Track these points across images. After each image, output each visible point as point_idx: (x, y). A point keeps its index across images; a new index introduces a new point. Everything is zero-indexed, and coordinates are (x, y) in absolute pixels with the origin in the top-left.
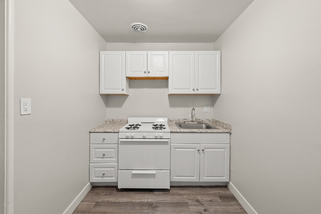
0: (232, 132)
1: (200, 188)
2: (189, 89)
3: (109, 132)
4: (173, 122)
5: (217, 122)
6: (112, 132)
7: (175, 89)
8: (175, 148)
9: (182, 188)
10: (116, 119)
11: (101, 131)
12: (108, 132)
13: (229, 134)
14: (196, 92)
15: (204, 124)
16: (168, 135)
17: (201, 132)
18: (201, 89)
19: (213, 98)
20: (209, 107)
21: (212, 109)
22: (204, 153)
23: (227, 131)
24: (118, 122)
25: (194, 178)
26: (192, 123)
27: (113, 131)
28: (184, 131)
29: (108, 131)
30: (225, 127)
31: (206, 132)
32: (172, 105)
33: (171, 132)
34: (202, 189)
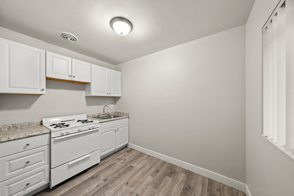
0: (130, 117)
1: (116, 153)
2: (105, 93)
3: (36, 135)
4: (90, 117)
5: (118, 113)
6: (40, 135)
7: (96, 92)
8: (102, 133)
9: (105, 159)
10: (21, 123)
11: (21, 137)
12: (34, 136)
13: (128, 118)
14: (109, 95)
15: (111, 115)
16: (99, 125)
17: (116, 119)
18: (112, 93)
19: (115, 99)
20: (113, 105)
21: (114, 105)
22: (118, 131)
23: (127, 116)
24: (24, 126)
25: (113, 148)
26: (104, 115)
27: (42, 133)
28: (108, 120)
29: (33, 134)
30: (126, 115)
31: (119, 119)
32: (88, 104)
33: (100, 123)
34: (117, 153)
